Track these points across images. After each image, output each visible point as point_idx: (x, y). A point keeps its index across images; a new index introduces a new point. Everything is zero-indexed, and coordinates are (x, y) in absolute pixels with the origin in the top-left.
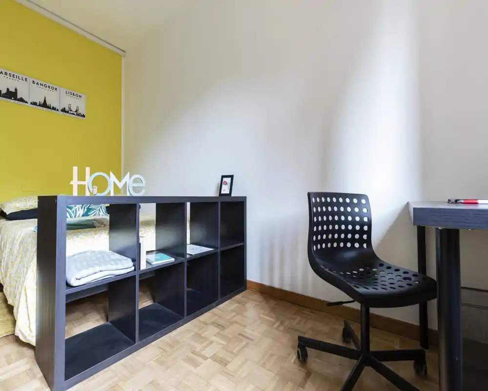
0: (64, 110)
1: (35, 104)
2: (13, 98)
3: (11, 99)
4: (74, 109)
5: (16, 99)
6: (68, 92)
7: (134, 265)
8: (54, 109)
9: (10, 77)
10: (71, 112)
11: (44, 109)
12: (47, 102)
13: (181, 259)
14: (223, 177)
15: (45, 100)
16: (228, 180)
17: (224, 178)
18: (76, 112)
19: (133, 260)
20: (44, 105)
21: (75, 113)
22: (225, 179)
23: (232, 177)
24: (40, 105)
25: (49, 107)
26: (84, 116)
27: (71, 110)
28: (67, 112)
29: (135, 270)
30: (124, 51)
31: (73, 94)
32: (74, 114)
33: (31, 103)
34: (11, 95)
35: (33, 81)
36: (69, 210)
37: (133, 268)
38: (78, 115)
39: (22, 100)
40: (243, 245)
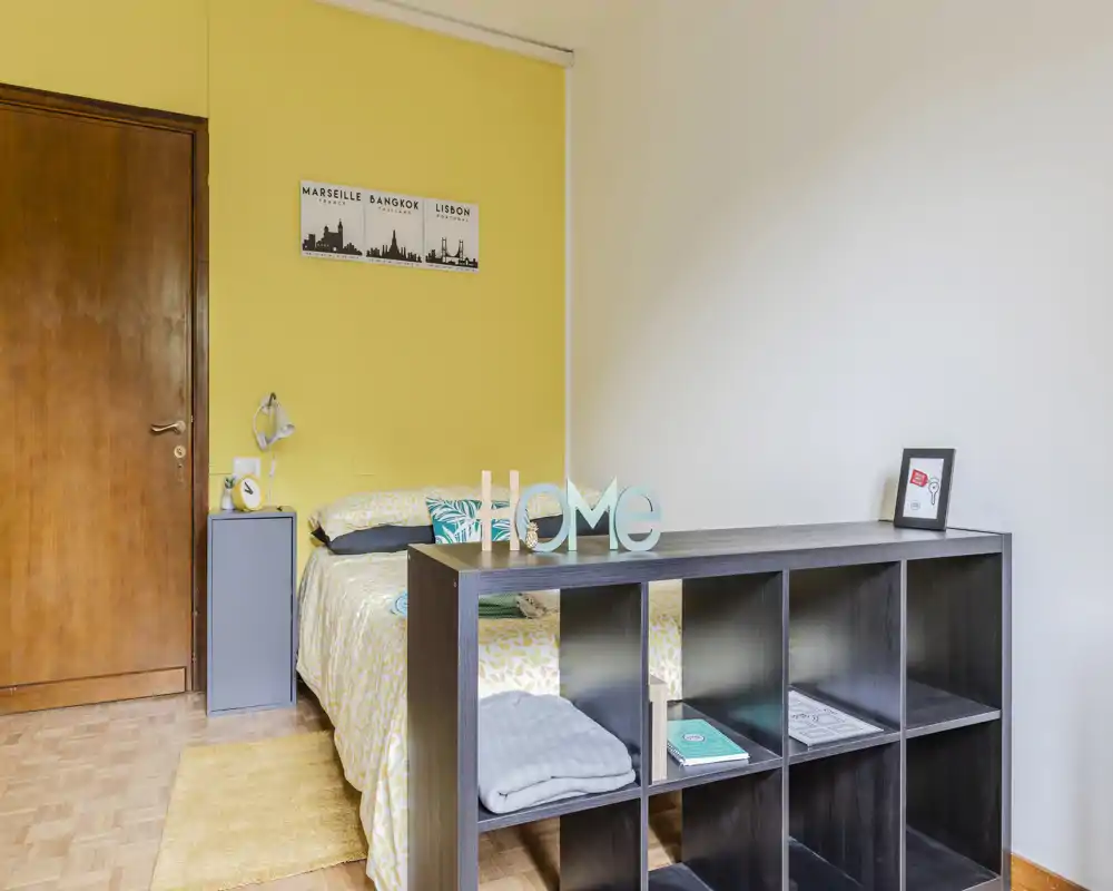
0: (432, 259)
1: (374, 254)
2: (335, 249)
3: (332, 251)
4: (453, 251)
5: (341, 250)
6: (439, 208)
7: (635, 767)
8: (412, 258)
9: (330, 199)
10: (448, 259)
11: (394, 261)
12: (398, 244)
13: (769, 761)
14: (909, 454)
15: (394, 240)
16: (933, 468)
17: (913, 460)
18: (458, 256)
19: (633, 750)
20: (394, 253)
21: (456, 260)
22: (916, 464)
23: (947, 455)
24: (386, 255)
25: (401, 257)
26: (474, 264)
27: (447, 255)
28: (439, 261)
29: (638, 781)
30: (571, 51)
31: (452, 208)
32: (452, 263)
33: (368, 255)
34: (332, 242)
35: (372, 197)
36: (449, 533)
37: (631, 777)
38: (462, 263)
39: (351, 250)
40: (999, 721)
